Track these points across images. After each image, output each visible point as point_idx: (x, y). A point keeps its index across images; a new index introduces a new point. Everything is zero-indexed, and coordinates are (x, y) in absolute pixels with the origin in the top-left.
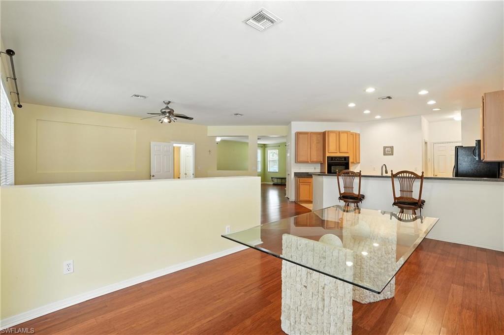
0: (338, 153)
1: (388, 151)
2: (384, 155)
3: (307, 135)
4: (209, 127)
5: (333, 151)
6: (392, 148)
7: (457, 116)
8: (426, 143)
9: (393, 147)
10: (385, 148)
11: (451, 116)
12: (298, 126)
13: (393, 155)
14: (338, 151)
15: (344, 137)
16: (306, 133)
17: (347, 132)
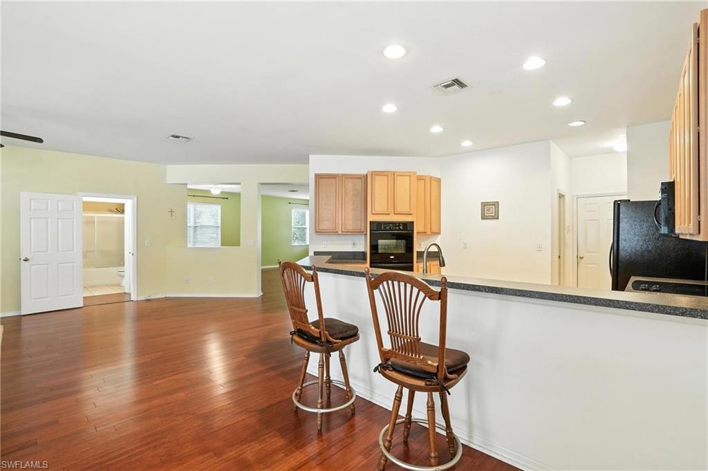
0: (392, 214)
1: (490, 211)
2: (482, 218)
3: (334, 180)
4: (169, 167)
5: (381, 211)
6: (496, 204)
7: (619, 143)
8: (561, 196)
9: (498, 202)
10: (484, 205)
11: (607, 144)
12: (321, 164)
13: (498, 218)
14: (391, 211)
15: (403, 184)
16: (333, 177)
17: (408, 175)
